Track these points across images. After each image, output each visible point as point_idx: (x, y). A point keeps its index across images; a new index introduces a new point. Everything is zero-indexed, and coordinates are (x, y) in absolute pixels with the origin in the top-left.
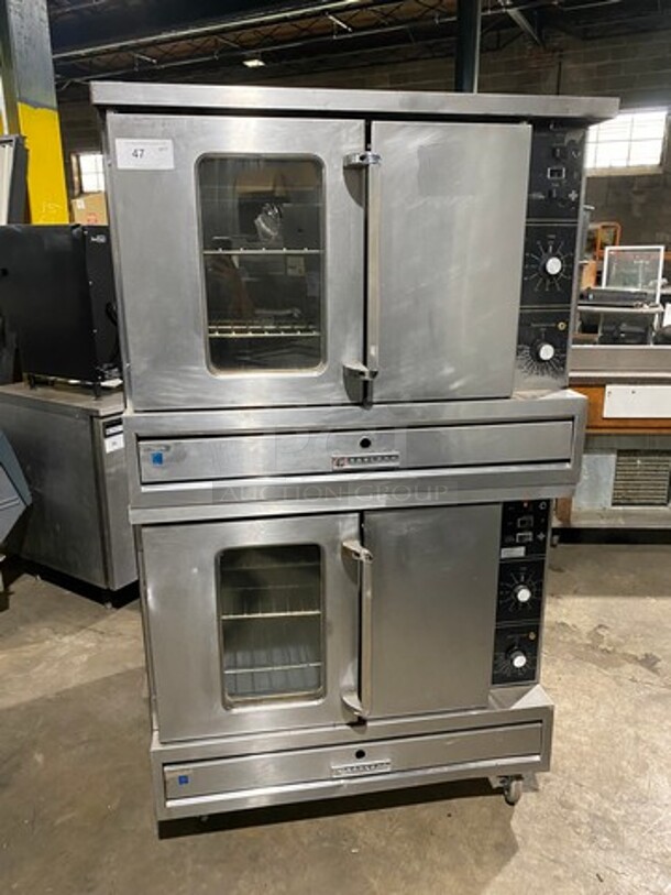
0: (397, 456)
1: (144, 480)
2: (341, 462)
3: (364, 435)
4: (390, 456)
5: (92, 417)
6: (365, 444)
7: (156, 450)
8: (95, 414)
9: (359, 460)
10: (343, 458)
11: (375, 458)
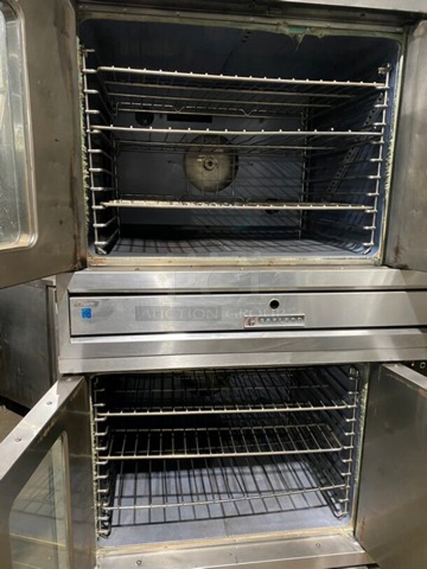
0: (302, 317)
1: (73, 334)
2: (252, 322)
3: (273, 297)
4: (296, 317)
5: (47, 287)
6: (275, 304)
7: (86, 306)
8: (50, 284)
9: (268, 320)
10: (254, 318)
11: (283, 318)
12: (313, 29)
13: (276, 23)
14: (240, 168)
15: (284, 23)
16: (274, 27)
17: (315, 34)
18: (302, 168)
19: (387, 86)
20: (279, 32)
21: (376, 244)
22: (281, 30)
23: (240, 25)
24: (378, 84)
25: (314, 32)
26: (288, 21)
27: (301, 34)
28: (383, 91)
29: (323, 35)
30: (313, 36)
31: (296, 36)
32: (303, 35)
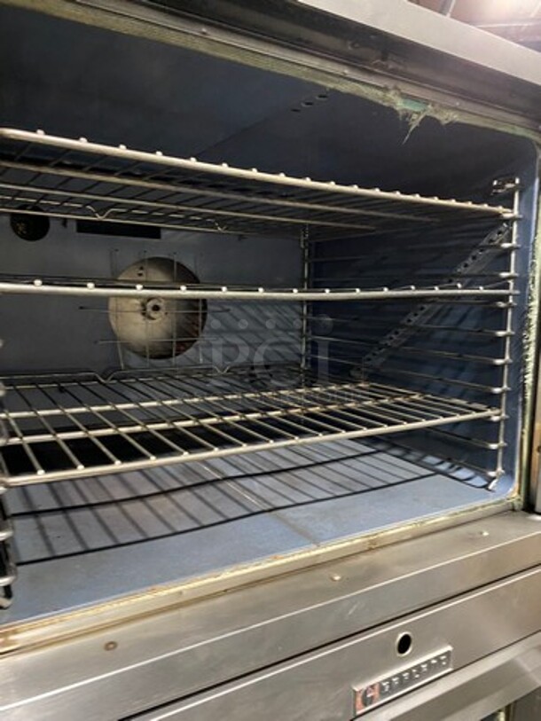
12: (437, 107)
13: (382, 86)
14: (208, 315)
15: (396, 88)
16: (380, 93)
17: (437, 116)
18: (301, 314)
19: (516, 212)
20: (386, 104)
21: (509, 472)
22: (389, 101)
23: (322, 79)
24: (505, 210)
25: (436, 112)
26: (401, 85)
27: (418, 113)
28: (510, 221)
29: (450, 120)
30: (435, 119)
31: (408, 115)
32: (422, 117)
